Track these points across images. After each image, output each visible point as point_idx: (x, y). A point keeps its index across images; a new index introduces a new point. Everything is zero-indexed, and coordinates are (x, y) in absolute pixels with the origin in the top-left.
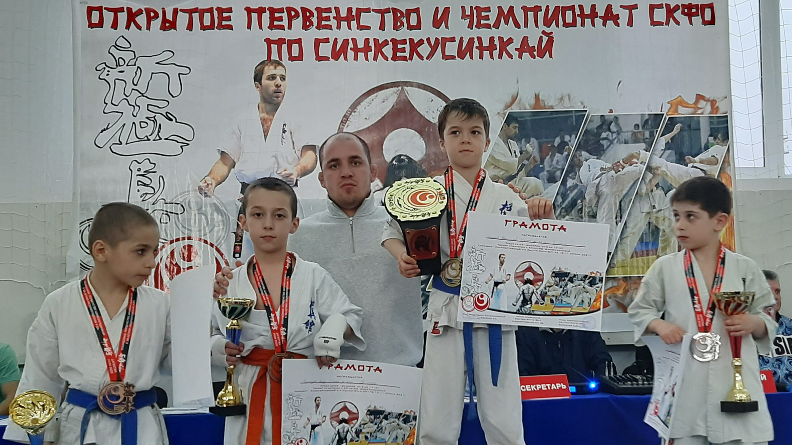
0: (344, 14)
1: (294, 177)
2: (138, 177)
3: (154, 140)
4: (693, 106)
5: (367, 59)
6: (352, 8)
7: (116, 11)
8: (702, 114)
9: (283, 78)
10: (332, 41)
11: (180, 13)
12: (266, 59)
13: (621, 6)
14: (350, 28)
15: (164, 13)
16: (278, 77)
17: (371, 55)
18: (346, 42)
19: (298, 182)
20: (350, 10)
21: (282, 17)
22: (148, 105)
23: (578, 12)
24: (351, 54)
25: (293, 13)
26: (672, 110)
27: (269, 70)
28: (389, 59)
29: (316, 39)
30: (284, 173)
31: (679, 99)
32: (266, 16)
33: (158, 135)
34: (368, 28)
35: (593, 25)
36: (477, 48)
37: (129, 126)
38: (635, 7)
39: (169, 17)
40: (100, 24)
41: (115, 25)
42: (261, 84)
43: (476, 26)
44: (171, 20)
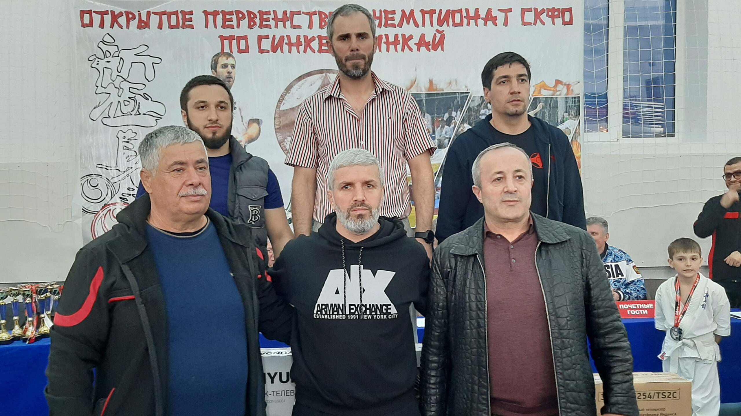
0: (280, 16)
1: (243, 143)
2: (124, 143)
3: (135, 115)
4: (552, 89)
5: (298, 52)
6: (286, 11)
7: (102, 14)
8: (560, 95)
9: (233, 66)
10: (271, 37)
11: (152, 15)
12: (220, 52)
13: (499, 10)
14: (285, 27)
15: (140, 15)
16: (229, 66)
17: (302, 48)
18: (282, 38)
20: (285, 13)
21: (232, 18)
22: (130, 88)
23: (464, 14)
24: (286, 47)
25: (240, 15)
26: (536, 92)
27: (222, 60)
28: (316, 52)
29: (258, 36)
31: (542, 83)
32: (219, 18)
33: (138, 111)
34: (299, 27)
35: (477, 25)
36: (384, 43)
37: (115, 104)
38: (510, 10)
39: (144, 18)
40: (91, 25)
41: (102, 25)
42: (216, 71)
43: (384, 26)
44: (145, 20)
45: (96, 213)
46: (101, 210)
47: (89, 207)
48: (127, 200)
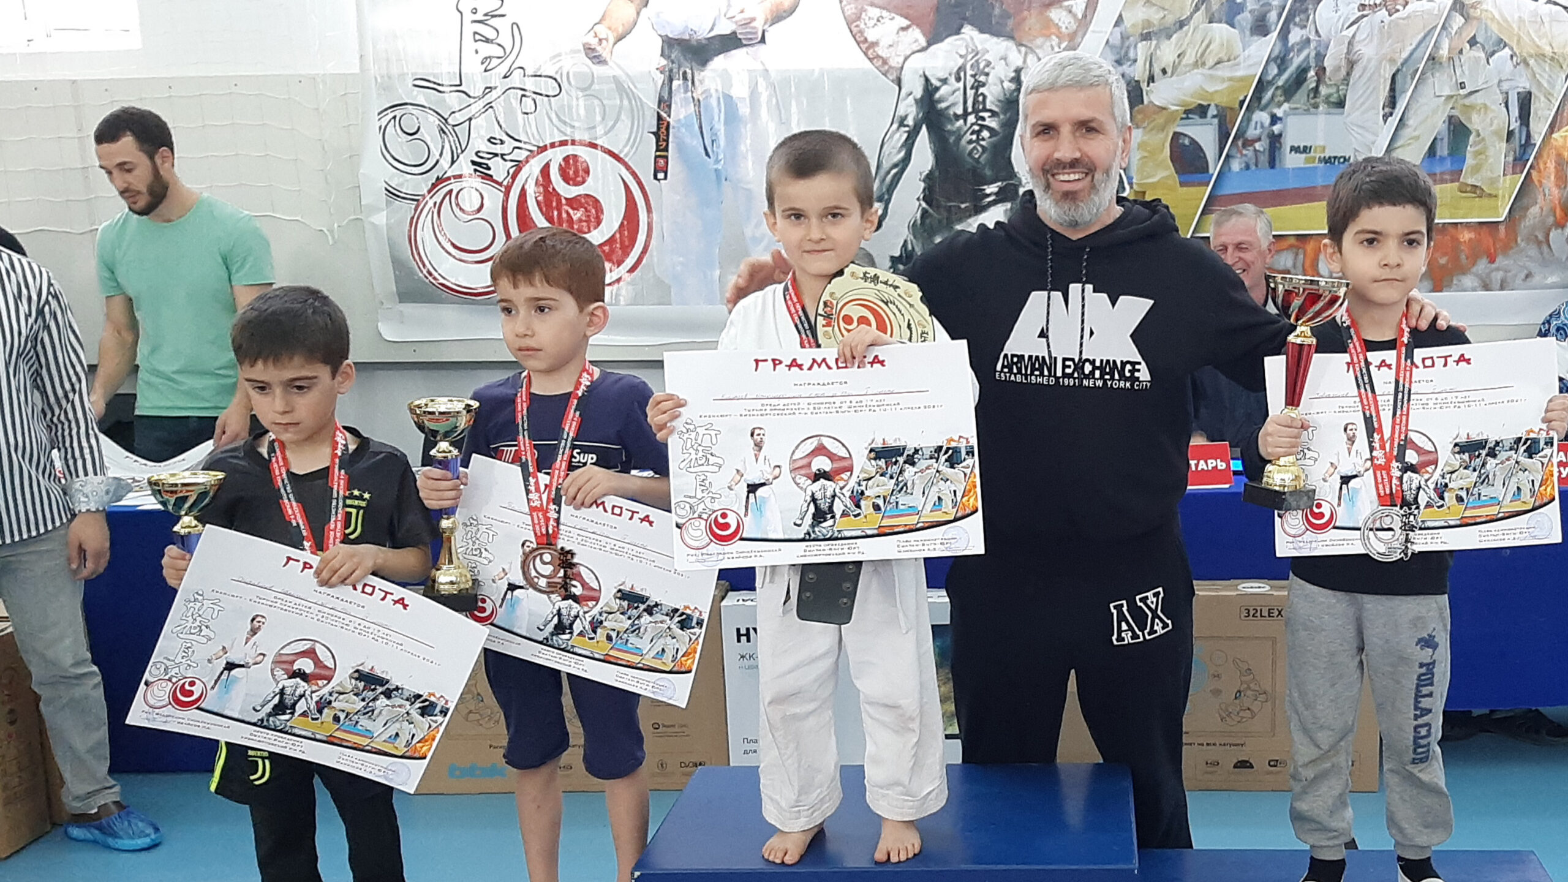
1: (759, 25)
2: (474, 25)
19: (766, 34)
30: (739, 17)
45: (416, 200)
46: (429, 192)
47: (402, 185)
48: (489, 169)
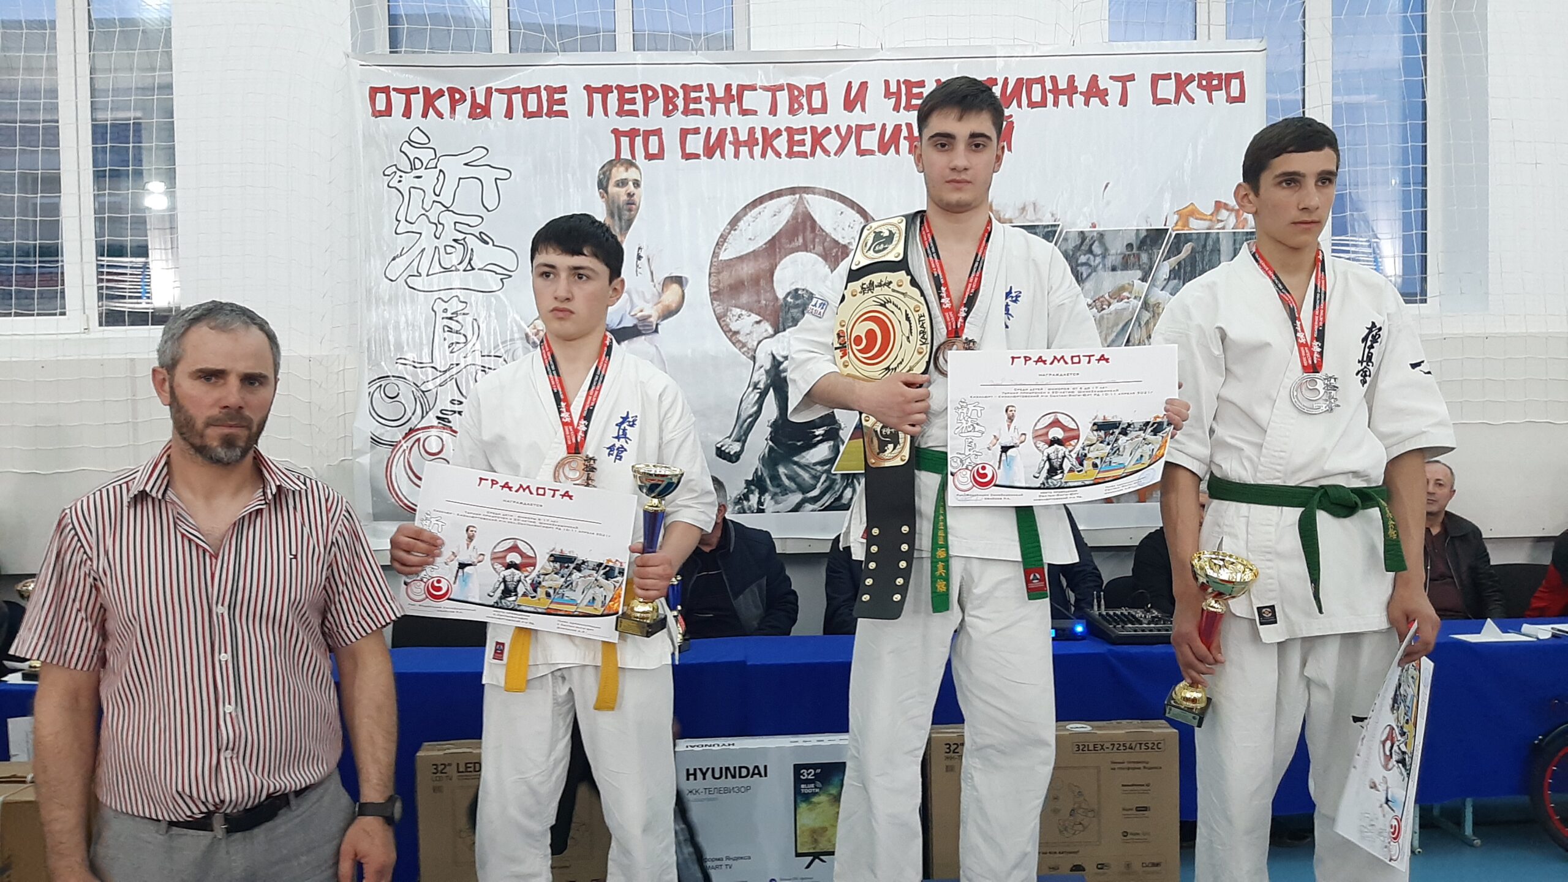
0: (720, 93)
1: (654, 320)
2: (445, 320)
3: (465, 270)
4: (1209, 217)
5: (752, 157)
6: (730, 85)
7: (408, 92)
8: (1223, 228)
9: (637, 184)
10: (703, 132)
11: (495, 94)
12: (614, 158)
13: (1111, 78)
14: (728, 112)
15: (473, 95)
16: (631, 183)
17: (758, 150)
18: (723, 133)
19: (659, 327)
20: (728, 87)
21: (634, 98)
22: (455, 223)
23: (1049, 85)
24: (729, 149)
25: (650, 93)
26: (1180, 223)
27: (619, 173)
28: (783, 156)
29: (681, 129)
30: (639, 314)
31: (1191, 207)
32: (613, 98)
33: (469, 263)
34: (755, 113)
35: (1071, 104)
36: (905, 138)
37: (429, 252)
38: (1132, 78)
39: (481, 100)
40: (388, 112)
41: (407, 113)
42: (607, 192)
43: (904, 108)
44: (483, 104)
45: (394, 445)
46: (404, 438)
47: (383, 434)
